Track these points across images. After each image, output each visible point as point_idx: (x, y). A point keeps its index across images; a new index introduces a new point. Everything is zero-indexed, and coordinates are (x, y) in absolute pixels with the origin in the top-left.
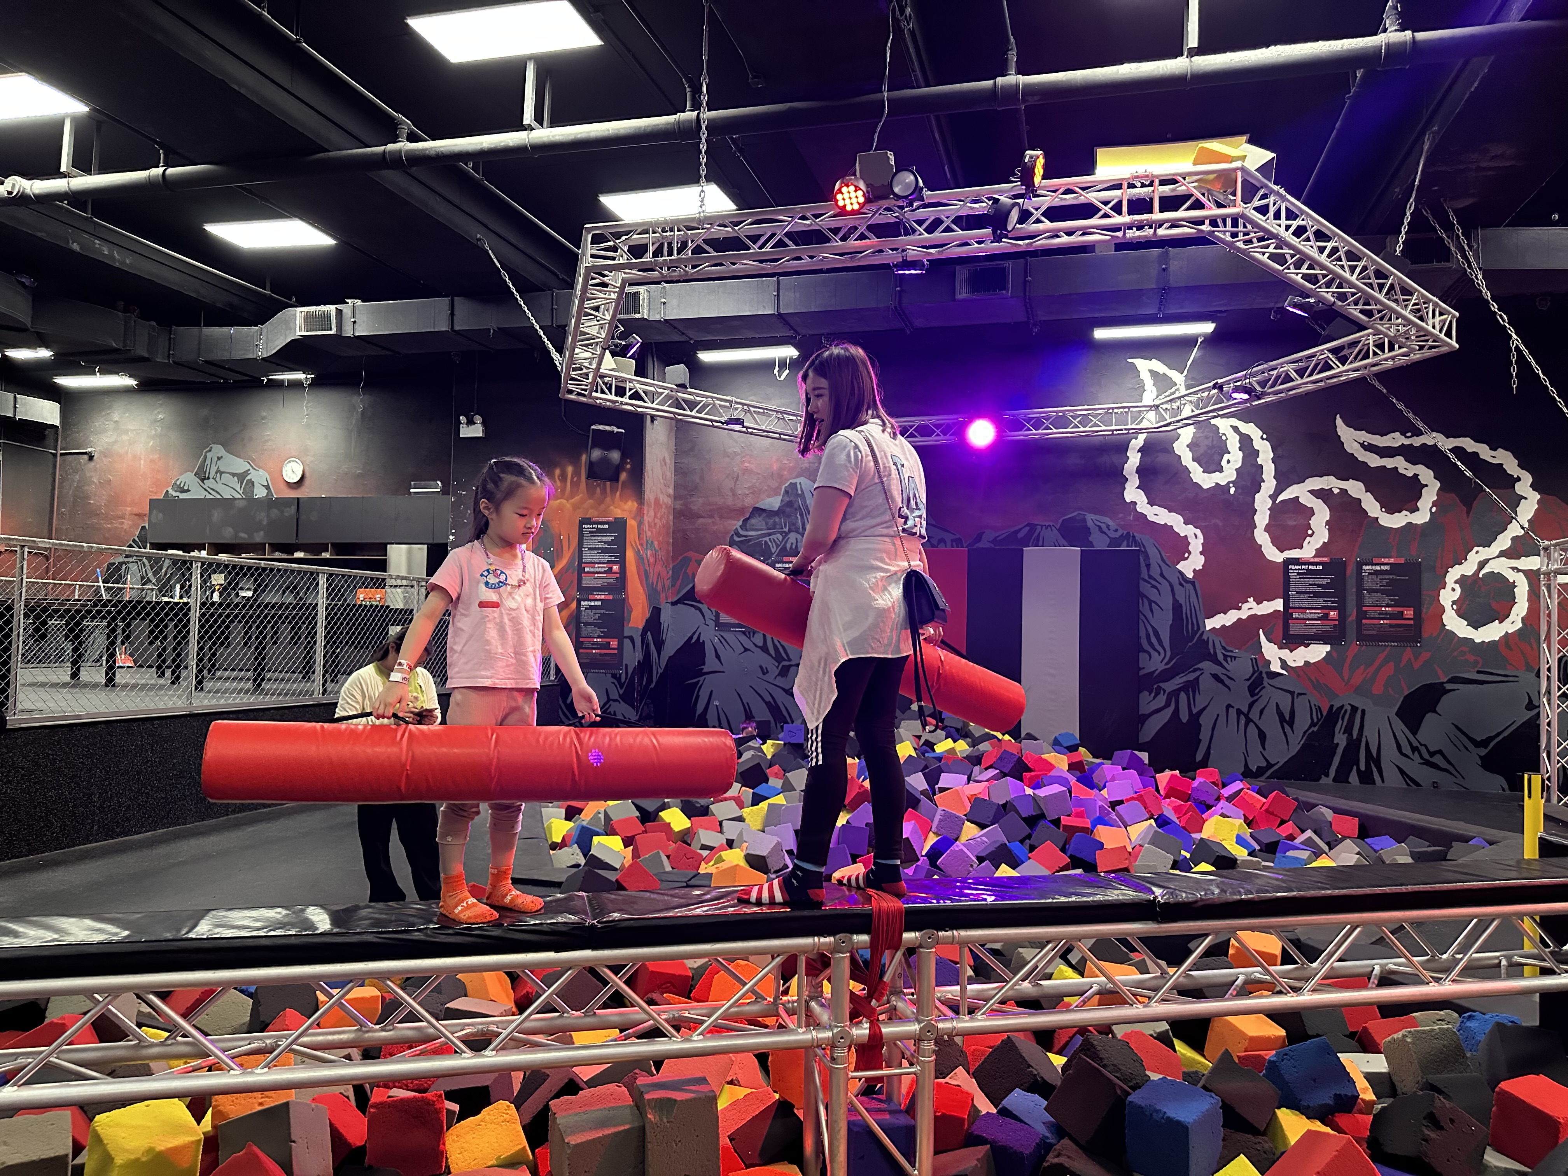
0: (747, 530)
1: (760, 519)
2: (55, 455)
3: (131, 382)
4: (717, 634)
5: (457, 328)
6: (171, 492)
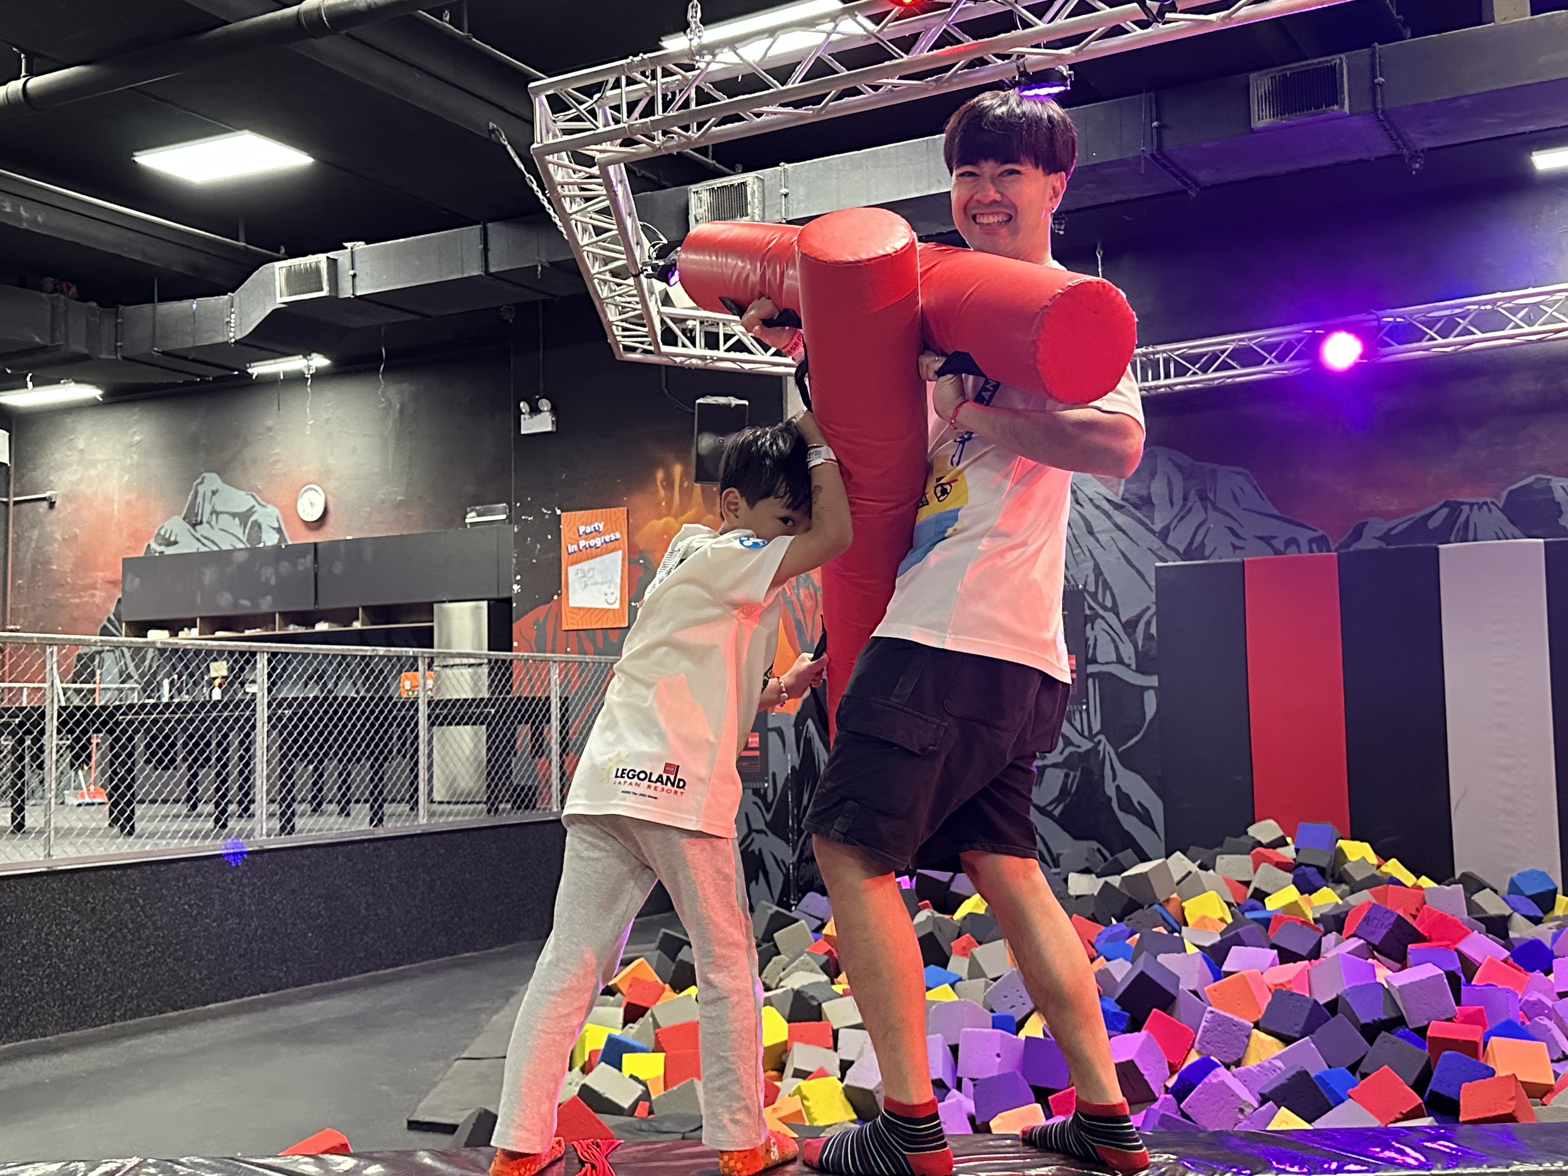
2: (6, 504)
3: (91, 392)
5: (492, 270)
6: (154, 546)
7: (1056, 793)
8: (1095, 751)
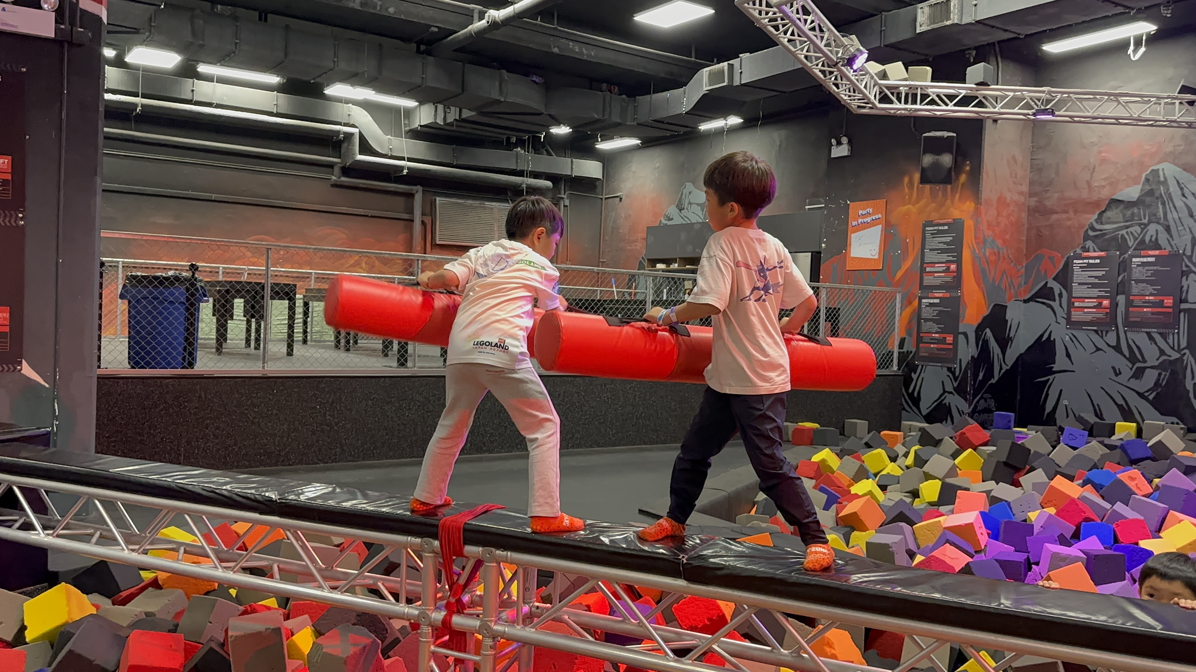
0: (1102, 223)
1: (1118, 211)
2: (602, 199)
3: (635, 141)
4: (1069, 332)
6: (663, 220)
7: (1152, 385)
8: (1180, 360)
